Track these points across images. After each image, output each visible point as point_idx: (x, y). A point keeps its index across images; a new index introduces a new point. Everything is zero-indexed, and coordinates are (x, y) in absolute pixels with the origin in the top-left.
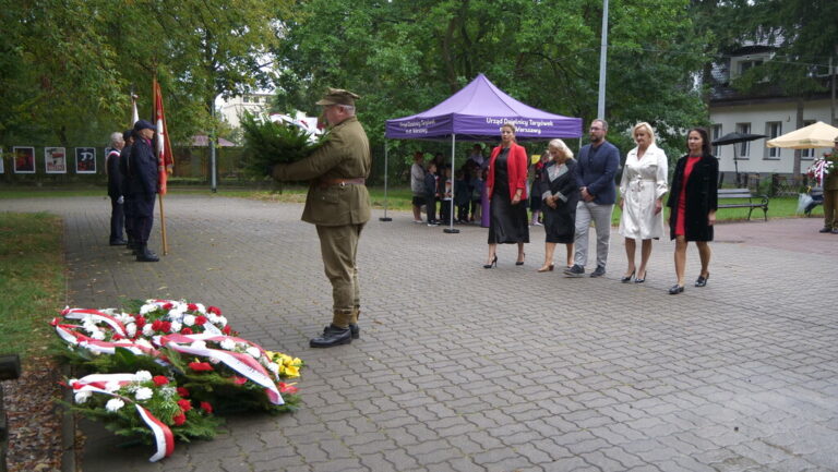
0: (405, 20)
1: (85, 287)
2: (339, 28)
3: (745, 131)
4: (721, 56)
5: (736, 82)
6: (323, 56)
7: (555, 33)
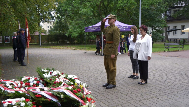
0: (89, 1)
1: (7, 73)
2: (72, 4)
3: (176, 28)
4: (169, 9)
5: (173, 15)
6: (68, 11)
7: (127, 4)
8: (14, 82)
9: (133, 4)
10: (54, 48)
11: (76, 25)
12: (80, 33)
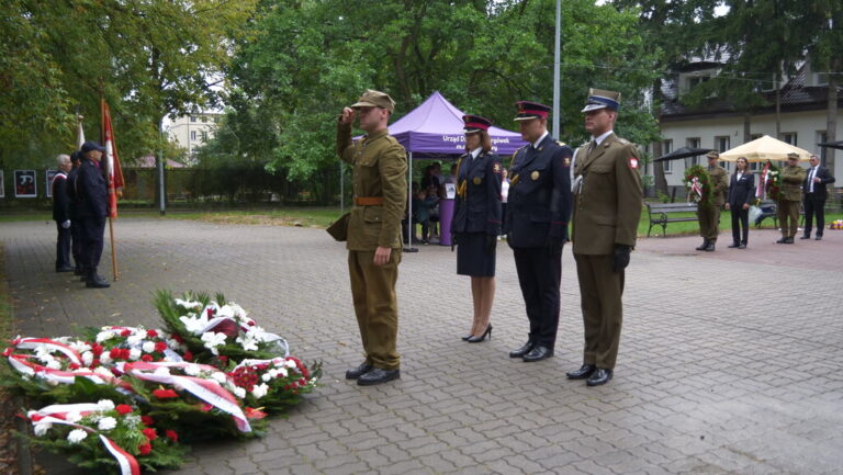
0: (357, 38)
1: (33, 315)
2: (291, 45)
3: (695, 146)
4: (669, 72)
5: (685, 97)
6: (274, 75)
7: (508, 50)
8: (66, 346)
9: (531, 50)
10: (217, 221)
11: (306, 129)
12: (320, 163)
